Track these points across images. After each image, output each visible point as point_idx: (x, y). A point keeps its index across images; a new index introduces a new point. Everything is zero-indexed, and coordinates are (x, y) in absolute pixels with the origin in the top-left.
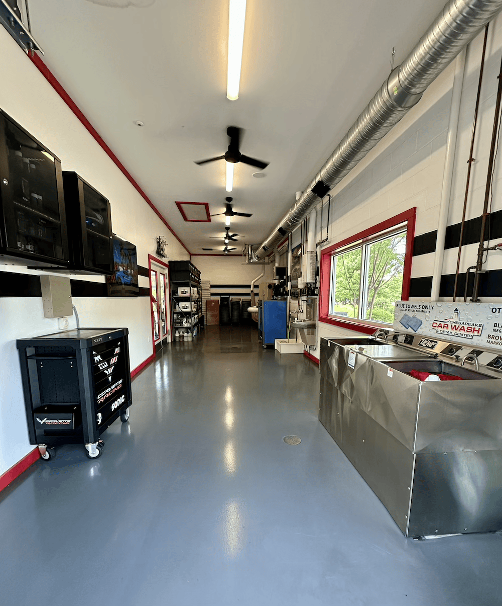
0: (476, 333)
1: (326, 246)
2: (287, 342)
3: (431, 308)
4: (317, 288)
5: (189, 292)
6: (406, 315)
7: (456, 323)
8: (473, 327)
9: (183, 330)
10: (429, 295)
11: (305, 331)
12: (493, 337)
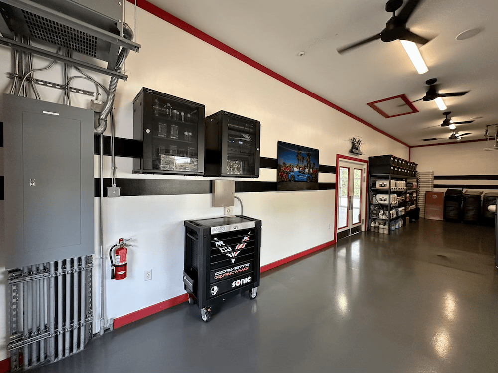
5: (388, 185)
9: (380, 221)
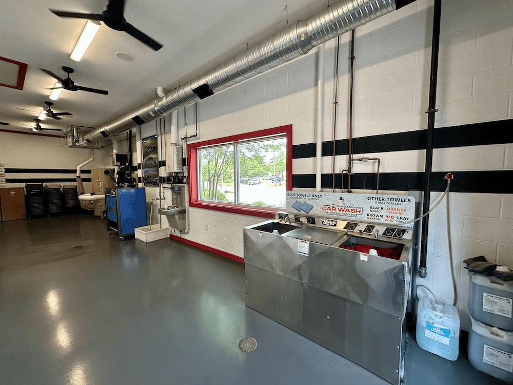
0: (358, 213)
1: (192, 141)
2: (149, 228)
3: (319, 196)
4: (185, 177)
6: (297, 201)
7: (341, 206)
8: (355, 209)
10: (315, 187)
11: (177, 217)
12: (371, 215)
